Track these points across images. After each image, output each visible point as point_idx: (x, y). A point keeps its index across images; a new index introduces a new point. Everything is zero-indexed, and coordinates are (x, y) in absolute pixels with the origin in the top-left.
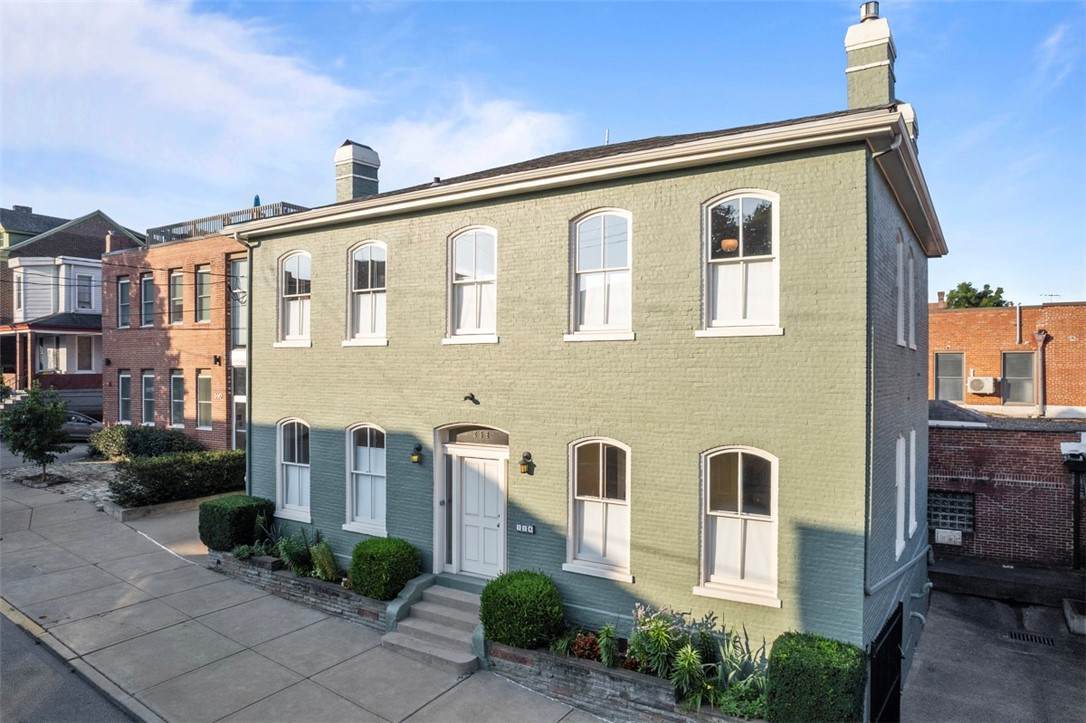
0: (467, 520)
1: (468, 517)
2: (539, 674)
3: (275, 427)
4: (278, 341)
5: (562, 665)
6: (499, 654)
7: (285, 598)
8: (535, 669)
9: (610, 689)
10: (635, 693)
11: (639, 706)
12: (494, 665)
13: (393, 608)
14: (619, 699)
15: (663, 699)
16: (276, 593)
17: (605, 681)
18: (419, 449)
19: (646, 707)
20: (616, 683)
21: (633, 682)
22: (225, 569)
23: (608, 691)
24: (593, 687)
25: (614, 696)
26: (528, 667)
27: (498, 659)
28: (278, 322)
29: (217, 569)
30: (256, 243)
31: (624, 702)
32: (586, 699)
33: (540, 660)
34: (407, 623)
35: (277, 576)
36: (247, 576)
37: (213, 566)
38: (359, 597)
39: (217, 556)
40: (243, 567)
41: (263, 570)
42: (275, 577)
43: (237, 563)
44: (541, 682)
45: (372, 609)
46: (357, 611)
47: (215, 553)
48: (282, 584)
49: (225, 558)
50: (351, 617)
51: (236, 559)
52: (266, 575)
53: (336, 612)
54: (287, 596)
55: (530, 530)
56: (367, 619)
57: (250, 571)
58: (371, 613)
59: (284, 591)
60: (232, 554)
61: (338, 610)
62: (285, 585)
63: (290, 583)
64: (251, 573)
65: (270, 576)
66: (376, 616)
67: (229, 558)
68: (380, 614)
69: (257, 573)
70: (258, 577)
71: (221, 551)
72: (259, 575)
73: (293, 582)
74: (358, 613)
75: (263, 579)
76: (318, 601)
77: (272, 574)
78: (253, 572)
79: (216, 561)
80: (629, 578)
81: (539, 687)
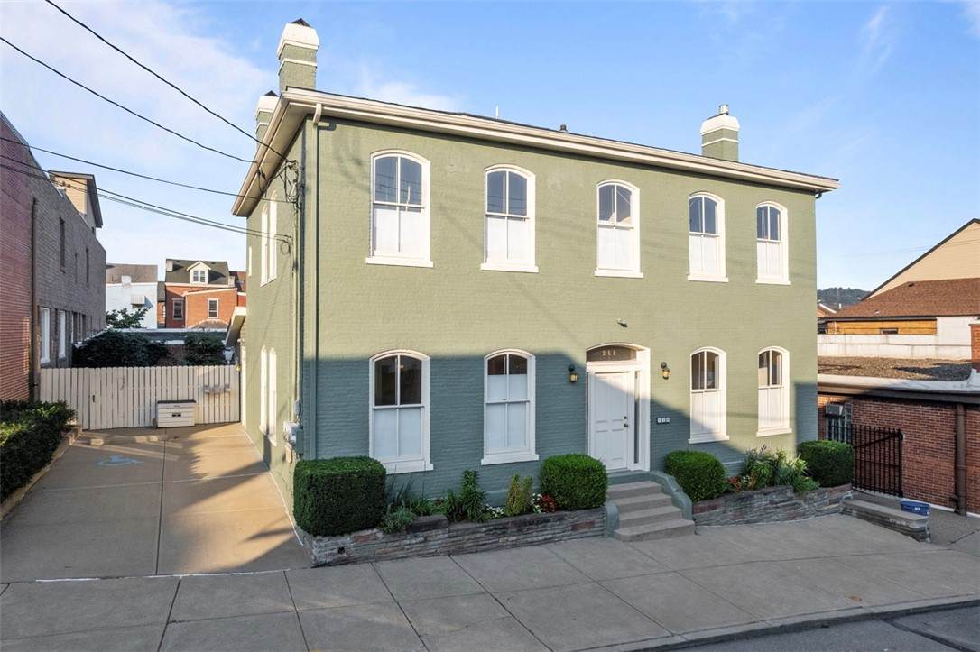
1: (598, 425)
2: (724, 512)
3: (368, 362)
4: (370, 257)
5: (738, 499)
8: (722, 509)
10: (776, 497)
11: (778, 505)
13: (611, 508)
15: (790, 495)
16: (457, 551)
17: (761, 498)
19: (781, 504)
20: (767, 496)
21: (773, 492)
22: (356, 555)
23: (763, 503)
25: (767, 505)
26: (717, 510)
27: (698, 514)
28: (370, 232)
29: (338, 561)
30: (327, 124)
31: (771, 506)
32: (752, 515)
33: (726, 502)
35: (457, 531)
36: (403, 549)
37: (328, 560)
38: (573, 513)
39: (337, 544)
40: (395, 541)
41: (434, 532)
42: (454, 534)
43: (383, 538)
44: (725, 517)
45: (590, 519)
46: (570, 528)
47: (334, 540)
48: (467, 537)
49: (357, 541)
50: (563, 536)
51: (380, 535)
52: (438, 537)
53: (546, 539)
54: (474, 549)
55: (668, 420)
56: (581, 531)
57: (408, 542)
58: (587, 523)
59: (469, 545)
60: (375, 530)
61: (547, 537)
62: (472, 536)
63: (479, 532)
64: (410, 544)
65: (446, 535)
66: (591, 524)
67: (366, 538)
68: (596, 521)
69: (422, 539)
70: (422, 545)
71: (350, 533)
72: (426, 541)
73: (484, 529)
74: (573, 530)
75: (432, 543)
76: (521, 537)
77: (449, 532)
78: (414, 541)
79: (336, 551)
80: (727, 438)
81: (724, 521)
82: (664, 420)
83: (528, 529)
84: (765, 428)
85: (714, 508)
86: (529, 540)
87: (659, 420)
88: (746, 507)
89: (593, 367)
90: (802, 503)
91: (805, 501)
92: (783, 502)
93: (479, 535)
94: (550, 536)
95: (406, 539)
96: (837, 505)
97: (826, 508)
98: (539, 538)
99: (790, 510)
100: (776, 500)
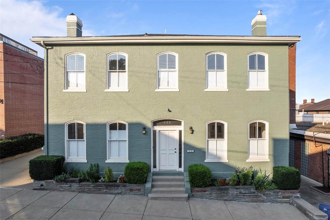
0: (162, 152)
1: (162, 151)
2: (211, 194)
3: (64, 125)
4: (65, 89)
5: (219, 189)
6: (195, 191)
7: (87, 193)
8: (209, 192)
9: (235, 192)
10: (244, 191)
11: (245, 195)
12: (193, 195)
13: (148, 185)
14: (239, 194)
15: (252, 190)
16: (82, 191)
17: (234, 190)
18: (145, 128)
19: (247, 194)
20: (238, 190)
21: (243, 188)
22: (47, 188)
23: (235, 193)
24: (230, 193)
25: (237, 194)
26: (207, 193)
27: (195, 193)
28: (65, 81)
29: (42, 188)
30: (51, 47)
31: (240, 195)
32: (228, 197)
33: (212, 189)
34: (155, 189)
35: (82, 185)
36: (63, 188)
37: (37, 188)
38: (130, 185)
39: (40, 183)
40: (60, 185)
41: (73, 184)
42: (81, 185)
43: (55, 183)
44: (212, 196)
45: (138, 188)
46: (129, 190)
47: (39, 182)
48: (85, 187)
49: (47, 183)
50: (126, 193)
51: (54, 182)
52: (75, 186)
53: (118, 193)
54: (89, 192)
55: (193, 151)
56: (134, 192)
57: (64, 186)
58: (137, 189)
59: (86, 190)
60: (53, 180)
61: (119, 192)
62: (88, 187)
63: (91, 186)
64: (65, 187)
65: (78, 185)
66: (139, 190)
67: (50, 183)
68: (141, 189)
69: (69, 185)
70: (69, 187)
71: (44, 180)
72: (70, 186)
73: (92, 185)
74: (130, 191)
75: (73, 187)
76: (108, 190)
77: (79, 185)
78: (66, 186)
79: (40, 185)
80: (227, 161)
81: (211, 198)
82: (190, 151)
83: (110, 188)
84: (252, 158)
85: (205, 191)
86: (111, 192)
87: (188, 151)
88: (224, 193)
89: (157, 128)
90: (262, 196)
91: (264, 195)
92: (248, 193)
93: (90, 187)
94: (120, 192)
95: (63, 184)
96: (288, 199)
97: (279, 200)
98: (115, 192)
99: (254, 198)
100: (243, 192)
